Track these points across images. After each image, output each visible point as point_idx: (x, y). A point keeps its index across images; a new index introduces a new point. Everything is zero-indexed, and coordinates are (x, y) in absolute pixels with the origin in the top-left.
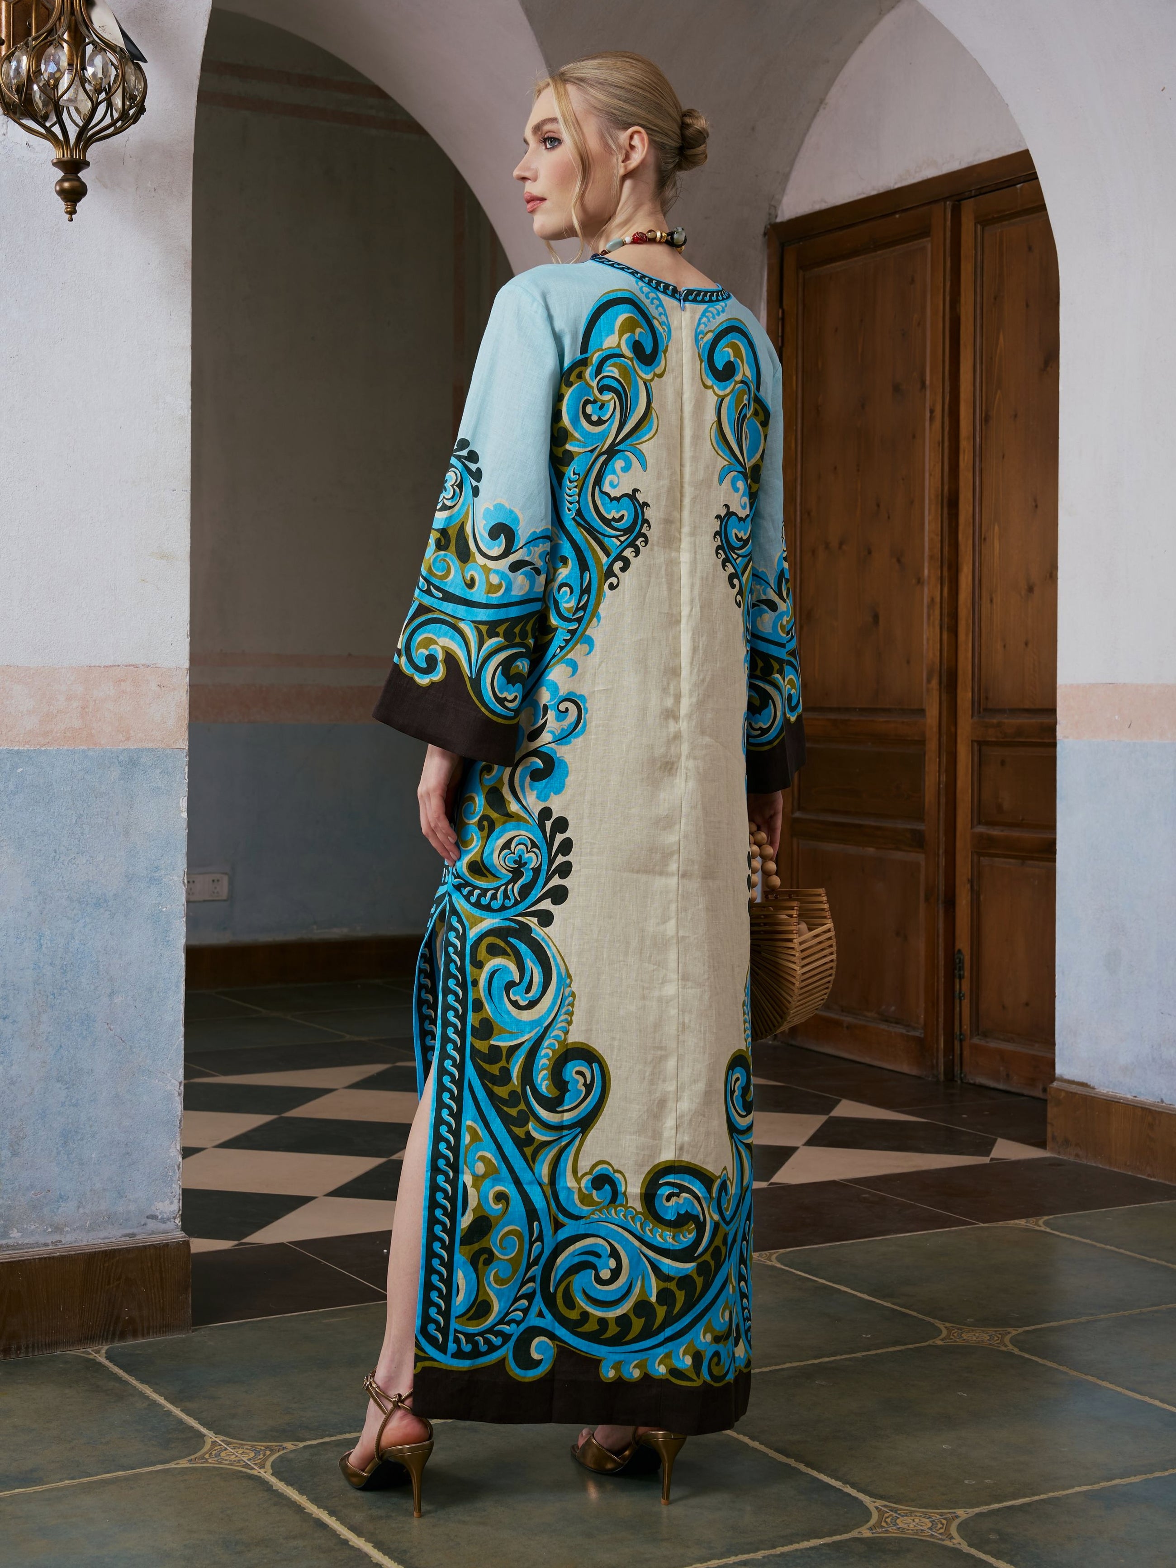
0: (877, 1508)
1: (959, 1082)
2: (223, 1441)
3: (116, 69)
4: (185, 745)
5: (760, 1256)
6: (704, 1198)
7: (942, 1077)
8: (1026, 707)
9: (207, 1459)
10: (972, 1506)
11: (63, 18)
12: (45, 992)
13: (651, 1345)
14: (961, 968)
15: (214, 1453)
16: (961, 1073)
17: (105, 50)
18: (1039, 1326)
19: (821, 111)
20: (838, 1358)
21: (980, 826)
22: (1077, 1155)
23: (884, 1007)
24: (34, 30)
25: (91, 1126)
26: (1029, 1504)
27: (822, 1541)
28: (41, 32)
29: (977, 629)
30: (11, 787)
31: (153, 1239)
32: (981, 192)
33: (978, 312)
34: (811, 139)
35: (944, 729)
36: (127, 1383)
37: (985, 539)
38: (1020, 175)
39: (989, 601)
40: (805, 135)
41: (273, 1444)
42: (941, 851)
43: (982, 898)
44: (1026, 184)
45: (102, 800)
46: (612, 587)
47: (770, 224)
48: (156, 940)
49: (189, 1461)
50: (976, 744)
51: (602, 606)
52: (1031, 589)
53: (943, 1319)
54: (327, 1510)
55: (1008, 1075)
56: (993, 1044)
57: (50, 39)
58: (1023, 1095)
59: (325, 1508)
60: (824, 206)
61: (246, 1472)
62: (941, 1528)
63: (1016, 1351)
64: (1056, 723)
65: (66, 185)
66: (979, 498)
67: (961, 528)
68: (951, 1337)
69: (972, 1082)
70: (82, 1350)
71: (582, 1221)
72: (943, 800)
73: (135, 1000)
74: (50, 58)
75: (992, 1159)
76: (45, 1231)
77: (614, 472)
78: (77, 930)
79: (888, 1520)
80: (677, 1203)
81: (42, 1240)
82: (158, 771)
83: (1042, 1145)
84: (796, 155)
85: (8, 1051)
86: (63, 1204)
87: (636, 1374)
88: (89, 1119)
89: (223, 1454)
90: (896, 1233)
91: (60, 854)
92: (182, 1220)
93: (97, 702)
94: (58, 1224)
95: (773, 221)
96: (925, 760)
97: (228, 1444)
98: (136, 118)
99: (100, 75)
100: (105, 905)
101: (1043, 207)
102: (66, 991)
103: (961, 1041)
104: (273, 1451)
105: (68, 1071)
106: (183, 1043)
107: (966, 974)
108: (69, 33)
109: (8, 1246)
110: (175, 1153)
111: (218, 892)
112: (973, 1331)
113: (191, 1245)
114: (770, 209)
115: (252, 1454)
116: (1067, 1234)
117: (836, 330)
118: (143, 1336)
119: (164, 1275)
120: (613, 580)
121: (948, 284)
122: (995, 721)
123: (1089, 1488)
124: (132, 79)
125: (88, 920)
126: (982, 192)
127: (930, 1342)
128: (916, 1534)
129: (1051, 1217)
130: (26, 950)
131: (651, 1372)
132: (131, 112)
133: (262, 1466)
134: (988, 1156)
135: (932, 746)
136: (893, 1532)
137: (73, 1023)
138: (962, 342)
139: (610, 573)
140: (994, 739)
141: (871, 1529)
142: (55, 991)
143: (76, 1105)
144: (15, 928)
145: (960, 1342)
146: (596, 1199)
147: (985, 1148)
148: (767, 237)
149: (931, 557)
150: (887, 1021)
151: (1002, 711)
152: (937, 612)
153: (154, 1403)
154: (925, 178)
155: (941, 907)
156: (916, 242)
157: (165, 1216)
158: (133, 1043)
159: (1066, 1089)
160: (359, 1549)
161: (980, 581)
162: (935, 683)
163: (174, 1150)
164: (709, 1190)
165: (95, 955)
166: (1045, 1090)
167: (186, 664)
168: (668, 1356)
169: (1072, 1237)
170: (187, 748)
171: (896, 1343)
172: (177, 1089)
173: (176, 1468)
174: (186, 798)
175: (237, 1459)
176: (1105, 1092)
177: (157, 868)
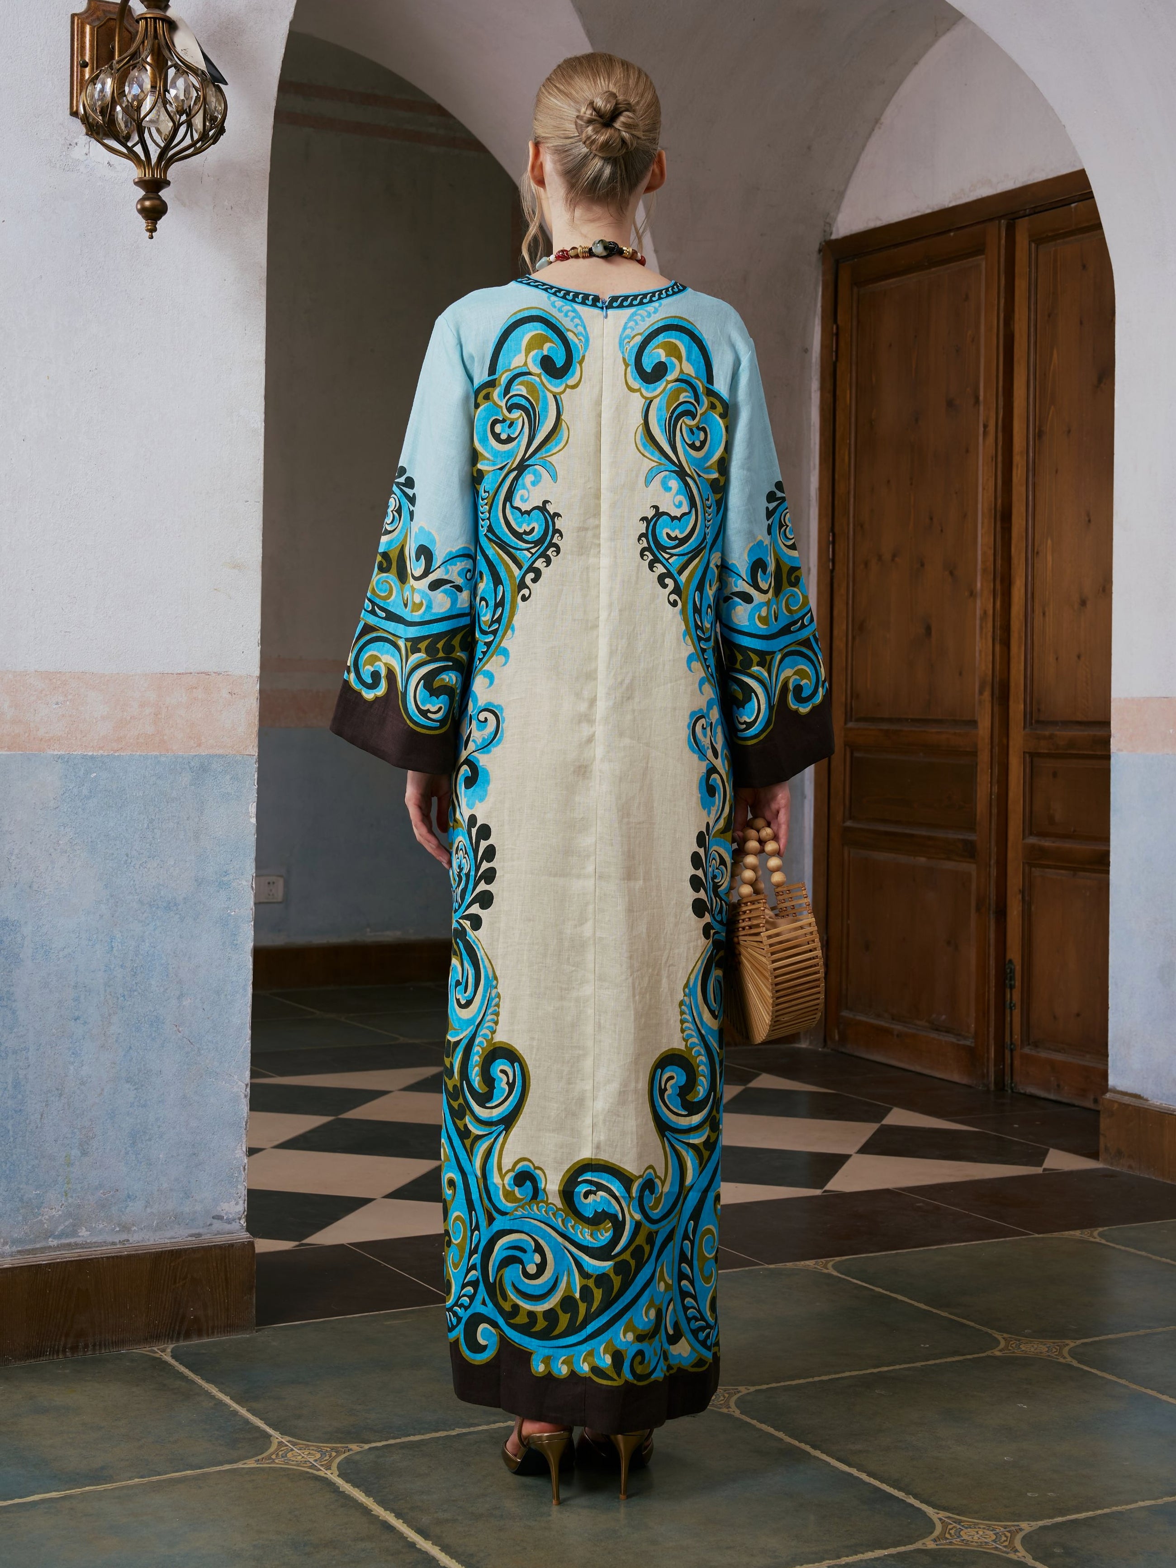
0: (940, 1519)
1: (1010, 1091)
2: (289, 1442)
3: (197, 91)
4: (255, 752)
5: (816, 1263)
6: (623, 1197)
7: (992, 1087)
8: (1079, 719)
9: (273, 1459)
10: (1036, 1520)
11: (146, 42)
12: (116, 993)
13: (575, 1342)
14: (1012, 978)
15: (280, 1453)
16: (1011, 1083)
17: (187, 73)
18: (1097, 1339)
19: (876, 130)
20: (897, 1367)
21: (1031, 837)
22: (1130, 1167)
23: (934, 1016)
24: (117, 53)
25: (159, 1127)
26: (1093, 1518)
27: (886, 1552)
28: (125, 55)
29: (1029, 642)
30: (85, 792)
31: (219, 1240)
32: (1035, 212)
33: (1032, 330)
34: (866, 158)
35: (996, 740)
36: (193, 1382)
37: (1038, 553)
38: (1074, 194)
39: (1042, 614)
40: (860, 154)
41: (339, 1445)
42: (992, 862)
43: (1033, 908)
44: (1080, 203)
45: (174, 805)
46: (524, 598)
47: (825, 241)
48: (224, 943)
49: (256, 1461)
50: (1027, 756)
51: (515, 618)
52: (1083, 603)
53: (1001, 1330)
54: (394, 1513)
55: (1058, 1086)
56: (1043, 1054)
57: (134, 61)
58: (1074, 1106)
59: (392, 1510)
60: (879, 224)
61: (312, 1473)
62: (1005, 1541)
63: (1075, 1363)
64: (1109, 736)
65: (147, 203)
66: (1032, 511)
67: (1014, 542)
68: (1010, 1348)
69: (1022, 1091)
70: (148, 1349)
71: (508, 1217)
72: (995, 811)
73: (204, 1003)
74: (133, 81)
75: (1045, 1170)
76: (113, 1230)
77: (524, 487)
78: (147, 933)
79: (952, 1532)
80: (595, 1201)
81: (110, 1239)
82: (228, 777)
83: (1094, 1155)
84: (852, 173)
85: (79, 1052)
86: (131, 1204)
87: (564, 1370)
88: (157, 1119)
89: (289, 1455)
90: (951, 1242)
91: (131, 858)
92: (247, 1221)
93: (170, 708)
94: (126, 1223)
95: (827, 239)
96: (977, 771)
97: (294, 1444)
98: (216, 139)
99: (182, 97)
100: (175, 908)
101: (1099, 226)
102: (136, 993)
103: (1012, 1051)
104: (338, 1453)
105: (137, 1072)
106: (250, 1045)
107: (1017, 984)
108: (152, 56)
109: (76, 1244)
110: (240, 1152)
111: (273, 895)
112: (1031, 1342)
113: (256, 1246)
114: (825, 226)
115: (318, 1455)
116: (1123, 1246)
117: (890, 345)
118: (208, 1335)
119: (229, 1275)
120: (525, 592)
121: (1002, 301)
122: (1047, 733)
123: (1152, 1502)
124: (213, 100)
125: (158, 924)
126: (1037, 211)
127: (989, 1353)
128: (981, 1546)
129: (1105, 1228)
130: (98, 952)
131: (577, 1369)
132: (211, 133)
133: (328, 1467)
134: (1041, 1166)
135: (984, 757)
136: (957, 1544)
137: (143, 1025)
138: (1016, 359)
139: (522, 585)
140: (1046, 751)
141: (935, 1540)
142: (126, 993)
143: (144, 1106)
144: (87, 931)
145: (1018, 1353)
146: (518, 1196)
147: (1037, 1158)
148: (821, 254)
149: (984, 570)
150: (937, 1030)
151: (1054, 723)
152: (990, 624)
153: (220, 1403)
154: (980, 197)
155: (992, 917)
156: (970, 259)
157: (231, 1216)
158: (201, 1045)
159: (1119, 1101)
160: (426, 1552)
161: (1033, 594)
162: (987, 694)
163: (240, 1151)
164: (628, 1189)
165: (165, 958)
166: (1096, 1101)
167: (257, 672)
168: (590, 1354)
169: (1127, 1249)
170: (257, 754)
171: (955, 1353)
172: (244, 1091)
173: (243, 1468)
174: (255, 804)
175: (303, 1459)
176: (1158, 1104)
177: (226, 873)
